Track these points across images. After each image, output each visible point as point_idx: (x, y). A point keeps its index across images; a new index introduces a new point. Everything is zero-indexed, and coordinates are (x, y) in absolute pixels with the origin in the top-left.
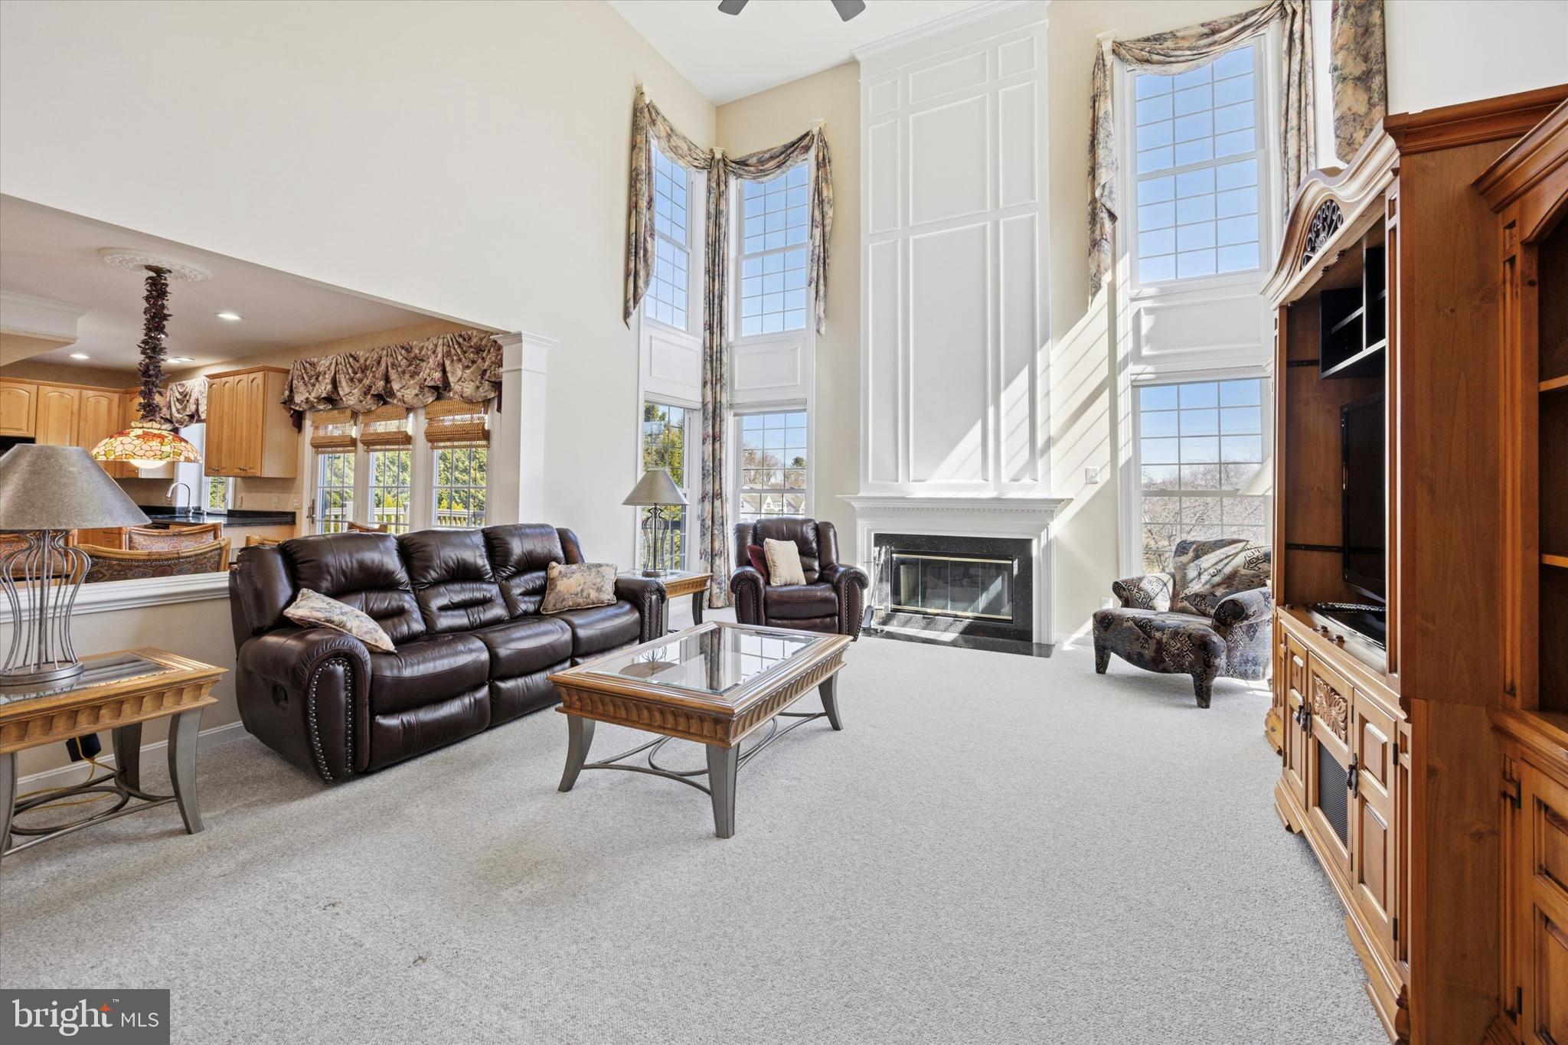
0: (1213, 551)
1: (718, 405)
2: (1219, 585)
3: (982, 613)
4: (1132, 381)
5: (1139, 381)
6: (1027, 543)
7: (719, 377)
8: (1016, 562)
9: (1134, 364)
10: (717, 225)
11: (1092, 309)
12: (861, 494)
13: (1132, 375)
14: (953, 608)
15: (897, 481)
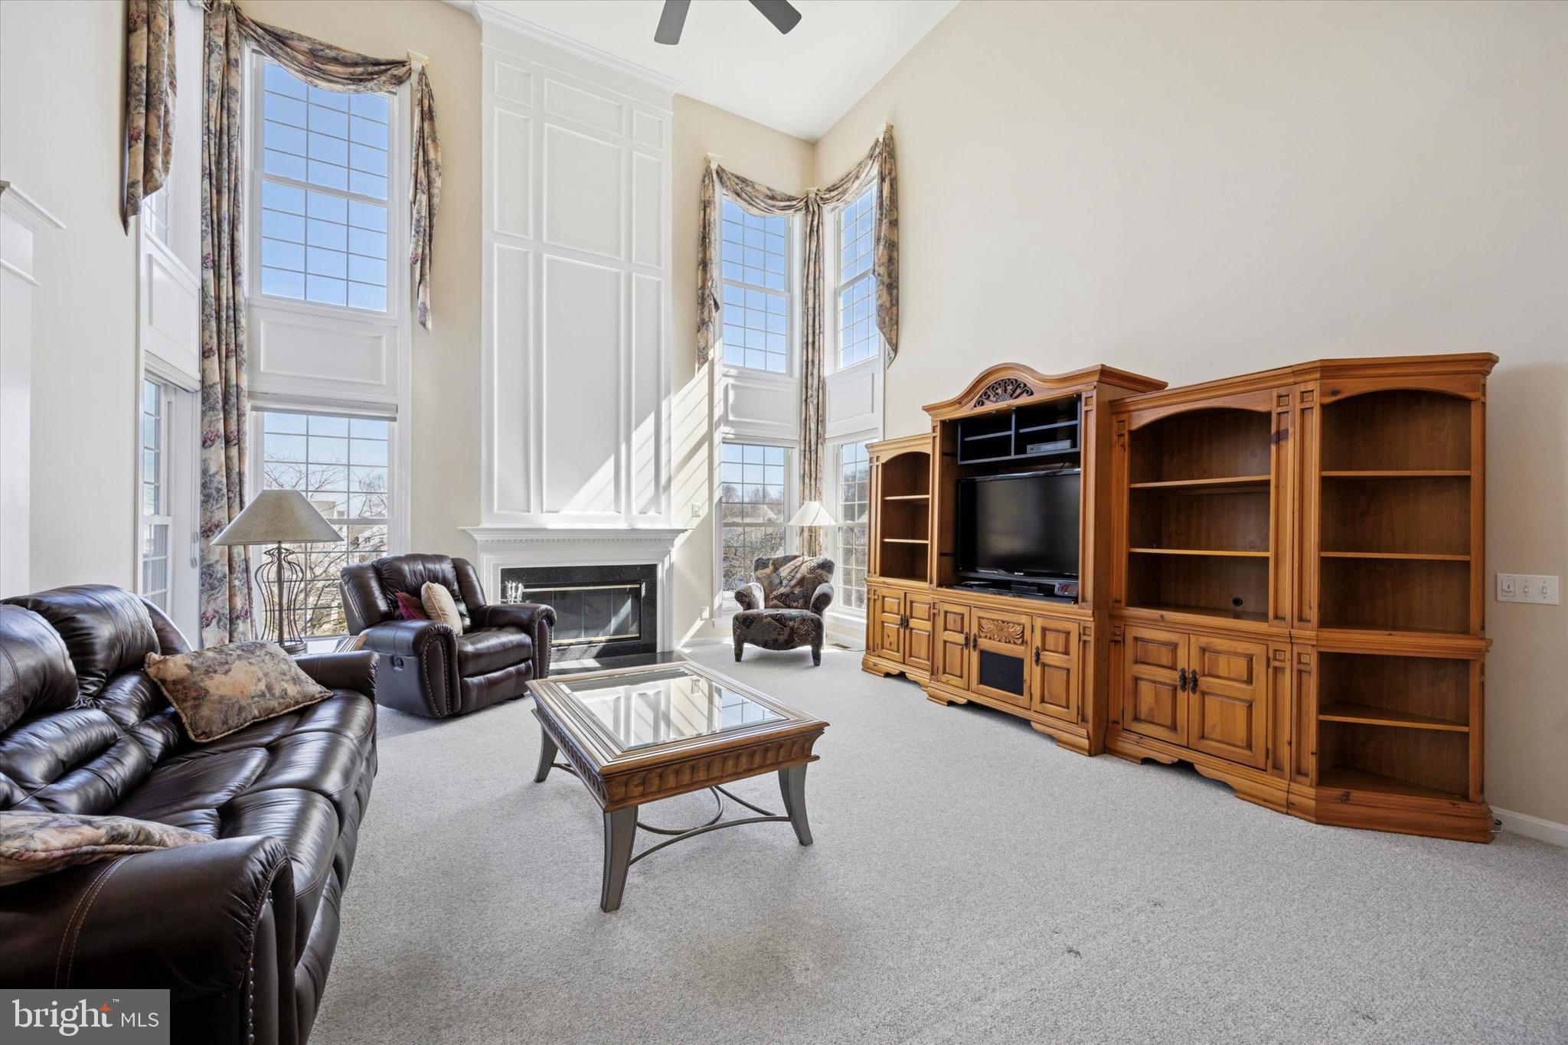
0: (785, 564)
1: (233, 391)
2: (795, 586)
3: (614, 634)
4: (723, 438)
5: (727, 439)
6: (652, 569)
7: (233, 346)
8: (644, 585)
9: (724, 426)
10: (225, 108)
11: (698, 376)
12: (482, 526)
13: (723, 433)
14: (586, 636)
15: (529, 511)
